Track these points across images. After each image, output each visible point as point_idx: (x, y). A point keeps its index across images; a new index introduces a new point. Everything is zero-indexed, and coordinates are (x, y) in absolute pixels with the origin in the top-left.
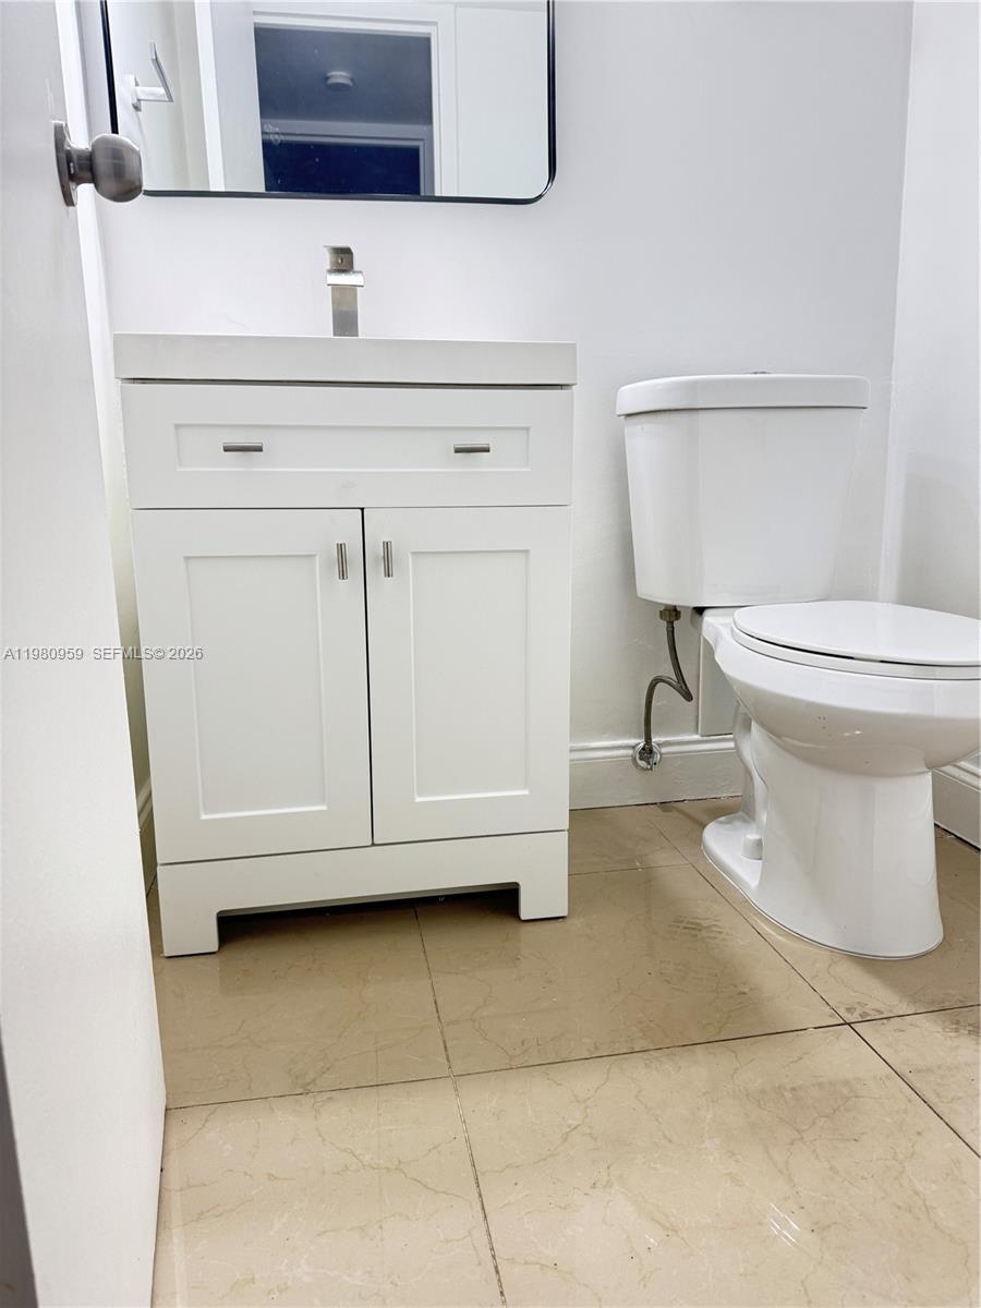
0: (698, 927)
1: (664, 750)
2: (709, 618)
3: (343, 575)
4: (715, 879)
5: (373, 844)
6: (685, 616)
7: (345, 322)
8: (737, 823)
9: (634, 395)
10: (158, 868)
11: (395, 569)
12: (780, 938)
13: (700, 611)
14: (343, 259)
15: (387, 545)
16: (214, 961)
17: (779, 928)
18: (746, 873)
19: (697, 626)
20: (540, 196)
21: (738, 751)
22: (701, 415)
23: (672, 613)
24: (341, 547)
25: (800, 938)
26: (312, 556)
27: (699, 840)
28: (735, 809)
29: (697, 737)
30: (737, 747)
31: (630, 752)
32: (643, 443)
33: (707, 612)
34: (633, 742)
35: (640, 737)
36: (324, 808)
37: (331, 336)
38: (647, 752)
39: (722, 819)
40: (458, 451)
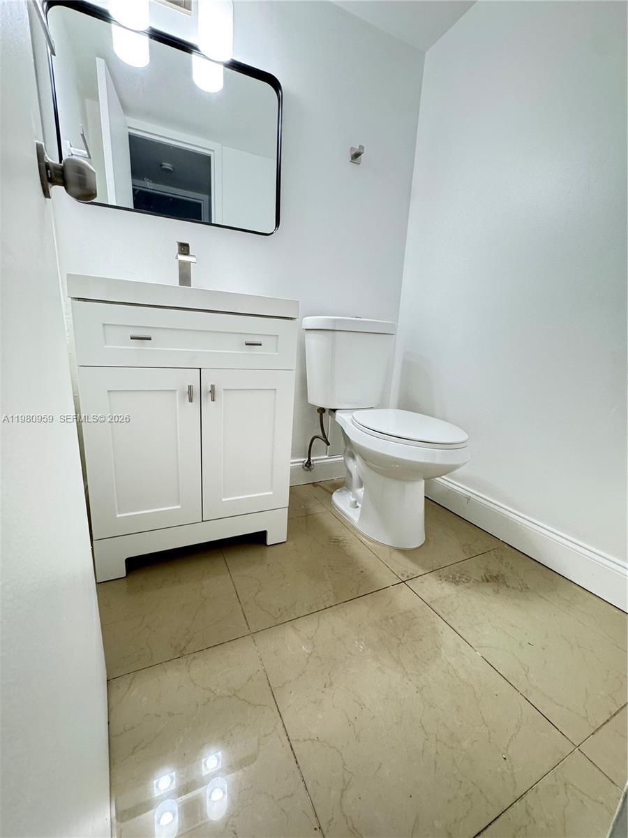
0: (339, 541)
1: (315, 462)
2: (338, 413)
3: (191, 400)
4: (338, 516)
5: (203, 521)
6: (327, 412)
7: (185, 278)
8: (344, 492)
9: (309, 322)
10: (94, 542)
11: (216, 398)
12: (369, 543)
13: (334, 410)
14: (184, 248)
15: (212, 386)
16: (124, 581)
17: (367, 538)
18: (354, 516)
19: (334, 418)
20: (272, 233)
21: (345, 462)
22: (338, 333)
23: (322, 411)
24: (190, 387)
25: (376, 542)
26: (174, 391)
27: (330, 500)
28: (341, 485)
29: (326, 457)
30: (344, 460)
31: (302, 464)
32: (313, 341)
33: (337, 411)
34: (303, 460)
35: (305, 458)
36: (179, 507)
37: (178, 285)
38: (308, 465)
39: (338, 490)
40: (247, 344)
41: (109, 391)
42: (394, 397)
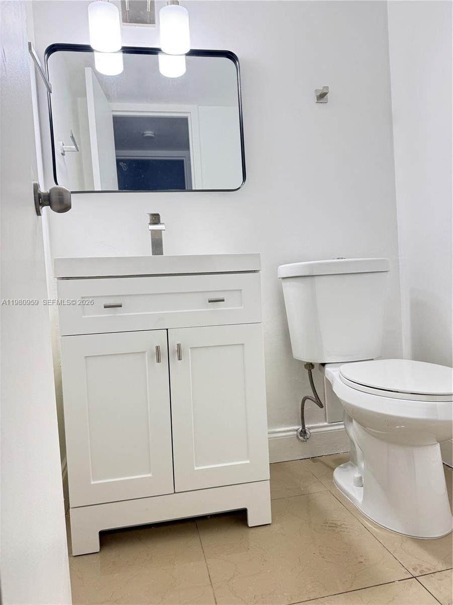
0: (336, 526)
1: (311, 431)
2: (328, 369)
3: (159, 361)
4: (341, 497)
5: (175, 493)
6: (316, 367)
7: (157, 246)
8: (349, 468)
9: (285, 270)
10: (70, 510)
11: (183, 357)
12: (376, 530)
13: (323, 365)
14: (155, 219)
15: (179, 345)
16: (98, 556)
17: (374, 524)
18: (356, 495)
19: (323, 372)
20: (239, 188)
21: (346, 431)
22: (316, 278)
23: (310, 366)
24: (158, 348)
25: (385, 529)
26: (145, 352)
27: (331, 477)
28: (345, 460)
29: (326, 424)
30: (345, 428)
31: (295, 433)
32: (291, 291)
33: (326, 366)
34: (296, 427)
35: (300, 425)
36: (150, 475)
37: (150, 255)
38: (303, 433)
39: (342, 465)
40: (210, 301)
41: (86, 357)
42: (406, 347)
